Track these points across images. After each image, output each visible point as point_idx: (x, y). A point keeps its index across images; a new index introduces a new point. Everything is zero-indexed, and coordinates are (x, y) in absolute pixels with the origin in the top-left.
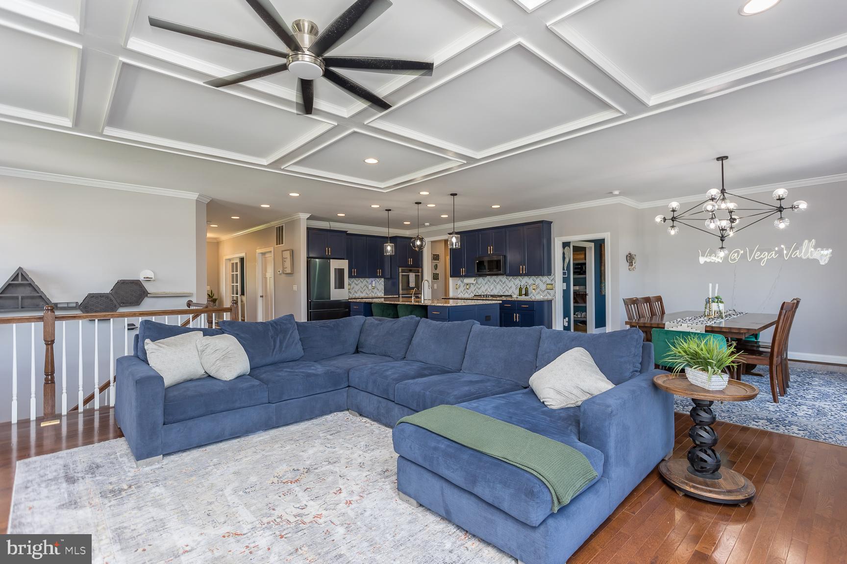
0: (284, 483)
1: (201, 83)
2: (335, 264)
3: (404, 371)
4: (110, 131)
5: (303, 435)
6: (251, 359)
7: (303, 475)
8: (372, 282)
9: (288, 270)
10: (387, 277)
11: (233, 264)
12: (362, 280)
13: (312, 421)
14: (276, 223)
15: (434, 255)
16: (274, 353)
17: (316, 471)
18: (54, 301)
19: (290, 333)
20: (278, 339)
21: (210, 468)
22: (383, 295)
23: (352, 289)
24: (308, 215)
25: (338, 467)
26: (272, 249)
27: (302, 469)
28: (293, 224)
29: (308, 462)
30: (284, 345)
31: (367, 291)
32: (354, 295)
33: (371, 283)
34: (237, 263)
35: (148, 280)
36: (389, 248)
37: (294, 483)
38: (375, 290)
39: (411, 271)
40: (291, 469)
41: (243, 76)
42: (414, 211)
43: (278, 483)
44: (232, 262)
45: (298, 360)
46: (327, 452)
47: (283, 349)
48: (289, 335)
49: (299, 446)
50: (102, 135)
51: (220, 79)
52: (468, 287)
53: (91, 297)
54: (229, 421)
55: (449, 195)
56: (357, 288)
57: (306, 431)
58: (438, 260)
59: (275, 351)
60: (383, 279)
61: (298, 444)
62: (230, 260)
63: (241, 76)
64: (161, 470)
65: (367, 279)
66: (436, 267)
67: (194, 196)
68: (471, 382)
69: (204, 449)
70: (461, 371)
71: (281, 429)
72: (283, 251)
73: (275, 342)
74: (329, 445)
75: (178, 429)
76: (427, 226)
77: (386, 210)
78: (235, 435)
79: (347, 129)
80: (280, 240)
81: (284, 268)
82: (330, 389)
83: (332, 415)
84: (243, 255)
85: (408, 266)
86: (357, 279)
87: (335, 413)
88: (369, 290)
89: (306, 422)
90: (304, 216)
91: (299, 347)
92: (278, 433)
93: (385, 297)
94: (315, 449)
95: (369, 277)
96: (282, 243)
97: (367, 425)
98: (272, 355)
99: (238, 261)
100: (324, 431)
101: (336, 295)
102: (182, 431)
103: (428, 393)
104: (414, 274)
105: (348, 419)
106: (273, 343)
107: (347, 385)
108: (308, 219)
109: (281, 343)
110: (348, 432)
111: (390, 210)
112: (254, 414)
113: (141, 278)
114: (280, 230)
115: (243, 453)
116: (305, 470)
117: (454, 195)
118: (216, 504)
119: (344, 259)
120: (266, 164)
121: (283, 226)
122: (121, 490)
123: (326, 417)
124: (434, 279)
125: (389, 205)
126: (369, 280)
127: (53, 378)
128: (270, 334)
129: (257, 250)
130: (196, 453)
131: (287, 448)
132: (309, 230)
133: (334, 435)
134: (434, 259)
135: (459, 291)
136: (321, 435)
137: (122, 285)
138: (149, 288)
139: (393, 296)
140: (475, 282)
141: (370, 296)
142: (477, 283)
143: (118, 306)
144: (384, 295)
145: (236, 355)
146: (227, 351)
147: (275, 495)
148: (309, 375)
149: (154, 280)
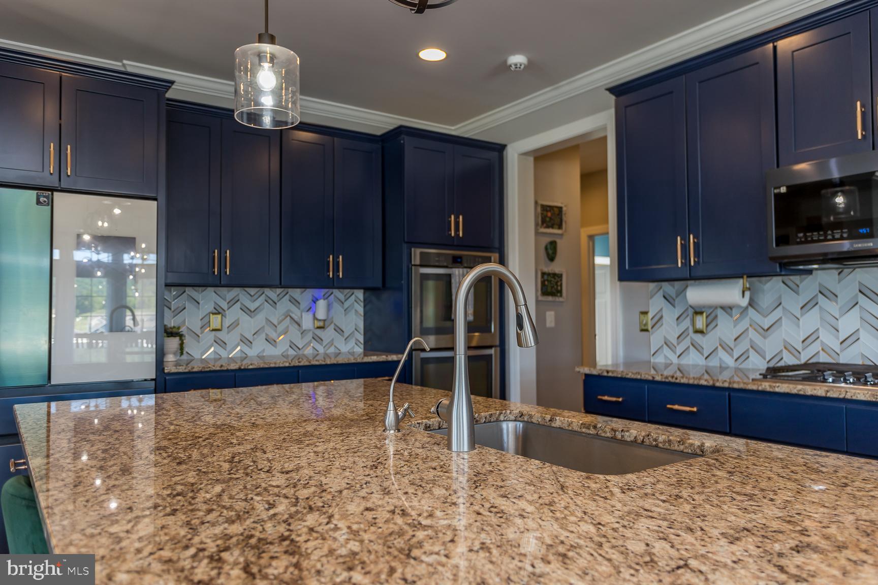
8: (315, 301)
12: (273, 294)
15: (543, 207)
31: (294, 335)
33: (312, 307)
38: (329, 334)
39: (457, 261)
52: (700, 322)
56: (248, 324)
58: (560, 227)
60: (358, 293)
65: (294, 293)
66: (551, 251)
85: (448, 243)
86: (252, 291)
88: (303, 333)
124: (545, 292)
134: (543, 222)
135: (656, 339)
140: (745, 302)
142: (751, 304)
144: (366, 351)
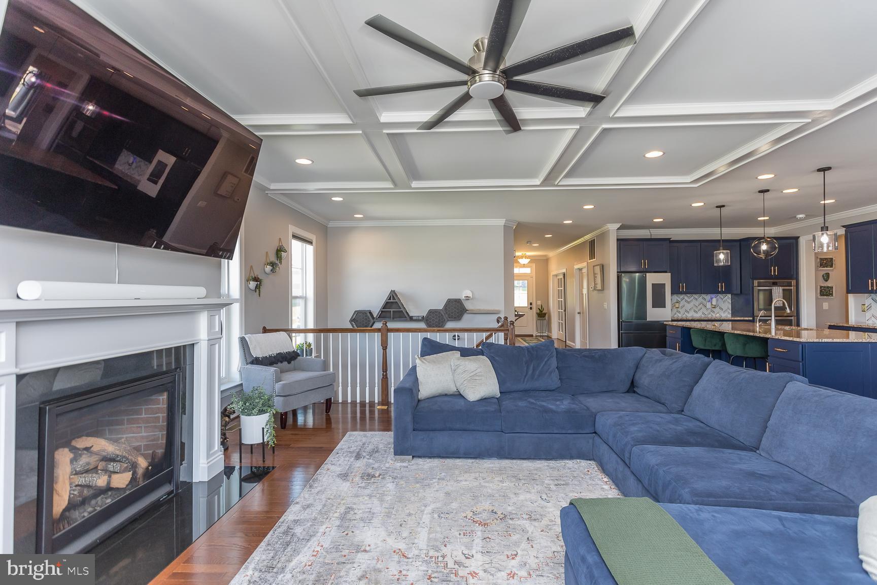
0: (474, 521)
1: (415, 131)
2: (652, 279)
3: (658, 431)
4: (415, 184)
5: (530, 475)
6: (501, 382)
7: (495, 521)
8: (712, 299)
9: (599, 287)
10: (735, 292)
11: (559, 279)
12: (696, 296)
13: (549, 462)
14: (588, 237)
15: (821, 259)
16: (526, 380)
17: (511, 522)
18: (411, 315)
19: (546, 360)
20: (532, 365)
21: (434, 480)
22: (729, 316)
23: (682, 307)
24: (618, 225)
25: (535, 526)
26: (585, 264)
27: (499, 513)
28: (603, 236)
29: (510, 509)
30: (537, 373)
31: (704, 310)
32: (684, 316)
33: (710, 300)
34: (561, 279)
35: (467, 298)
36: (722, 256)
37: (482, 525)
38: (717, 310)
39: (775, 284)
40: (491, 508)
41: (443, 113)
42: (758, 202)
43: (469, 519)
44: (558, 278)
45: (553, 390)
46: (536, 504)
47: (536, 377)
48: (544, 363)
49: (516, 486)
50: (411, 188)
51: (426, 122)
53: (431, 312)
54: (464, 441)
55: (814, 171)
56: (688, 306)
57: (535, 472)
59: (527, 377)
60: (730, 296)
61: (517, 484)
62: (556, 276)
63: (441, 113)
64: (405, 469)
65: (704, 296)
66: (826, 277)
67: (501, 222)
68: (752, 475)
69: (443, 460)
70: (758, 451)
71: (515, 461)
72: (594, 266)
73: (528, 368)
74: (544, 497)
75: (422, 437)
76: (801, 219)
77: (717, 207)
78: (467, 455)
79: (595, 129)
80: (592, 256)
81: (595, 284)
82: (570, 431)
83: (575, 461)
84: (564, 271)
85: (771, 277)
86: (689, 295)
87: (578, 460)
88: (707, 309)
89: (543, 462)
90: (613, 227)
91: (555, 376)
92: (510, 465)
93: (733, 319)
94: (528, 496)
95: (707, 293)
96: (594, 258)
97: (604, 487)
98: (524, 382)
99: (562, 277)
100: (552, 478)
101: (654, 314)
102: (425, 439)
103: (661, 472)
104: (781, 288)
105: (588, 471)
106: (525, 368)
107: (594, 431)
108: (618, 229)
109: (534, 370)
110: (577, 488)
111: (723, 206)
112: (487, 440)
113: (463, 297)
114: (592, 243)
115: (466, 475)
116: (502, 516)
117: (823, 170)
118: (413, 517)
119: (666, 272)
120: (539, 184)
121: (594, 240)
122: (374, 476)
123: (567, 462)
124: (822, 295)
125: (720, 200)
126: (708, 297)
127: (386, 374)
128: (524, 359)
129: (575, 266)
130: (436, 462)
131: (504, 485)
132: (620, 241)
133: (559, 486)
134: (821, 265)
136: (546, 482)
137: (450, 303)
138: (468, 305)
139: (742, 318)
141: (710, 317)
143: (446, 320)
144: (732, 316)
145: (483, 378)
146: (474, 373)
147: (458, 531)
148: (547, 411)
149: (472, 299)
